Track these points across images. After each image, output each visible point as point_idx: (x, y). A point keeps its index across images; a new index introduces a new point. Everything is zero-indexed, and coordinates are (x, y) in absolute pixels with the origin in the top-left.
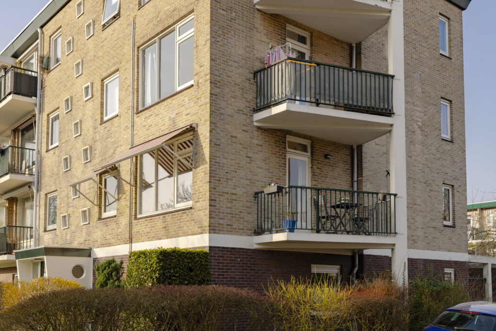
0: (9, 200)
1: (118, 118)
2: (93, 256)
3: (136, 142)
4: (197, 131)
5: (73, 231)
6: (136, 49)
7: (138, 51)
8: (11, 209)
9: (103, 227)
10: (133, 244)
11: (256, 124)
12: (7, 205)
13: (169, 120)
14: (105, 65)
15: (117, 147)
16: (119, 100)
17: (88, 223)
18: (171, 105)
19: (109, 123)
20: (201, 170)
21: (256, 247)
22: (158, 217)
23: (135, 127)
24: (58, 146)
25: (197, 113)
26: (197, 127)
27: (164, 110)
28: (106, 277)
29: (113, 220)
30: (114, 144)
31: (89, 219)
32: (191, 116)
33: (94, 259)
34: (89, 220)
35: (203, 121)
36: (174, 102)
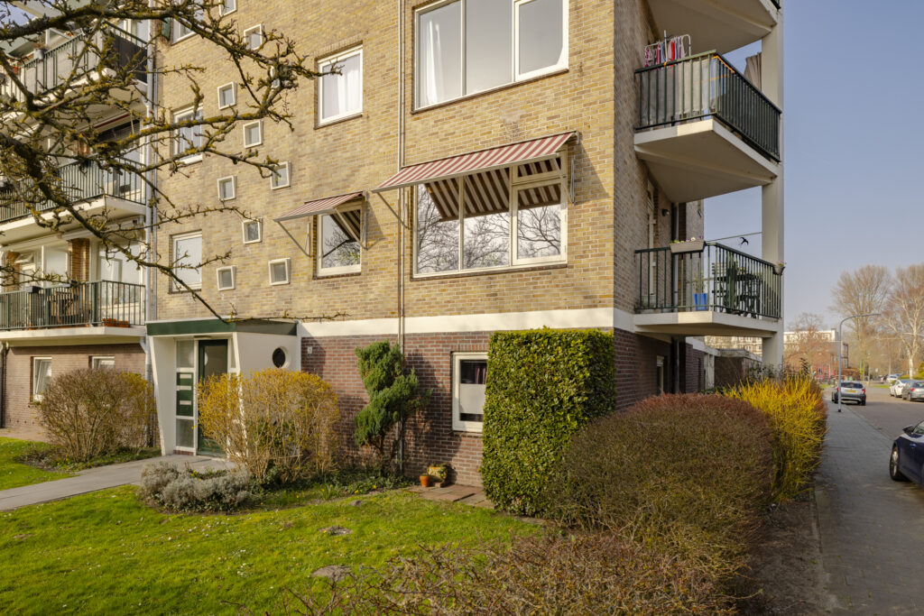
0: (73, 241)
1: (361, 120)
2: (300, 335)
3: (413, 159)
4: (580, 144)
5: (246, 294)
6: (409, 12)
7: (413, 13)
8: (77, 256)
9: (327, 289)
10: (406, 319)
11: (637, 149)
12: (71, 249)
13: (502, 126)
14: (324, 35)
15: (360, 166)
16: (364, 91)
17: (287, 282)
18: (506, 102)
19: (339, 128)
20: (590, 206)
21: (635, 330)
22: (475, 278)
23: (407, 134)
24: (201, 161)
25: (581, 116)
26: (581, 138)
27: (487, 108)
28: (384, 370)
29: (353, 280)
30: (352, 161)
31: (290, 276)
32: (561, 120)
33: (303, 338)
34: (290, 279)
35: (594, 129)
36: (514, 97)
